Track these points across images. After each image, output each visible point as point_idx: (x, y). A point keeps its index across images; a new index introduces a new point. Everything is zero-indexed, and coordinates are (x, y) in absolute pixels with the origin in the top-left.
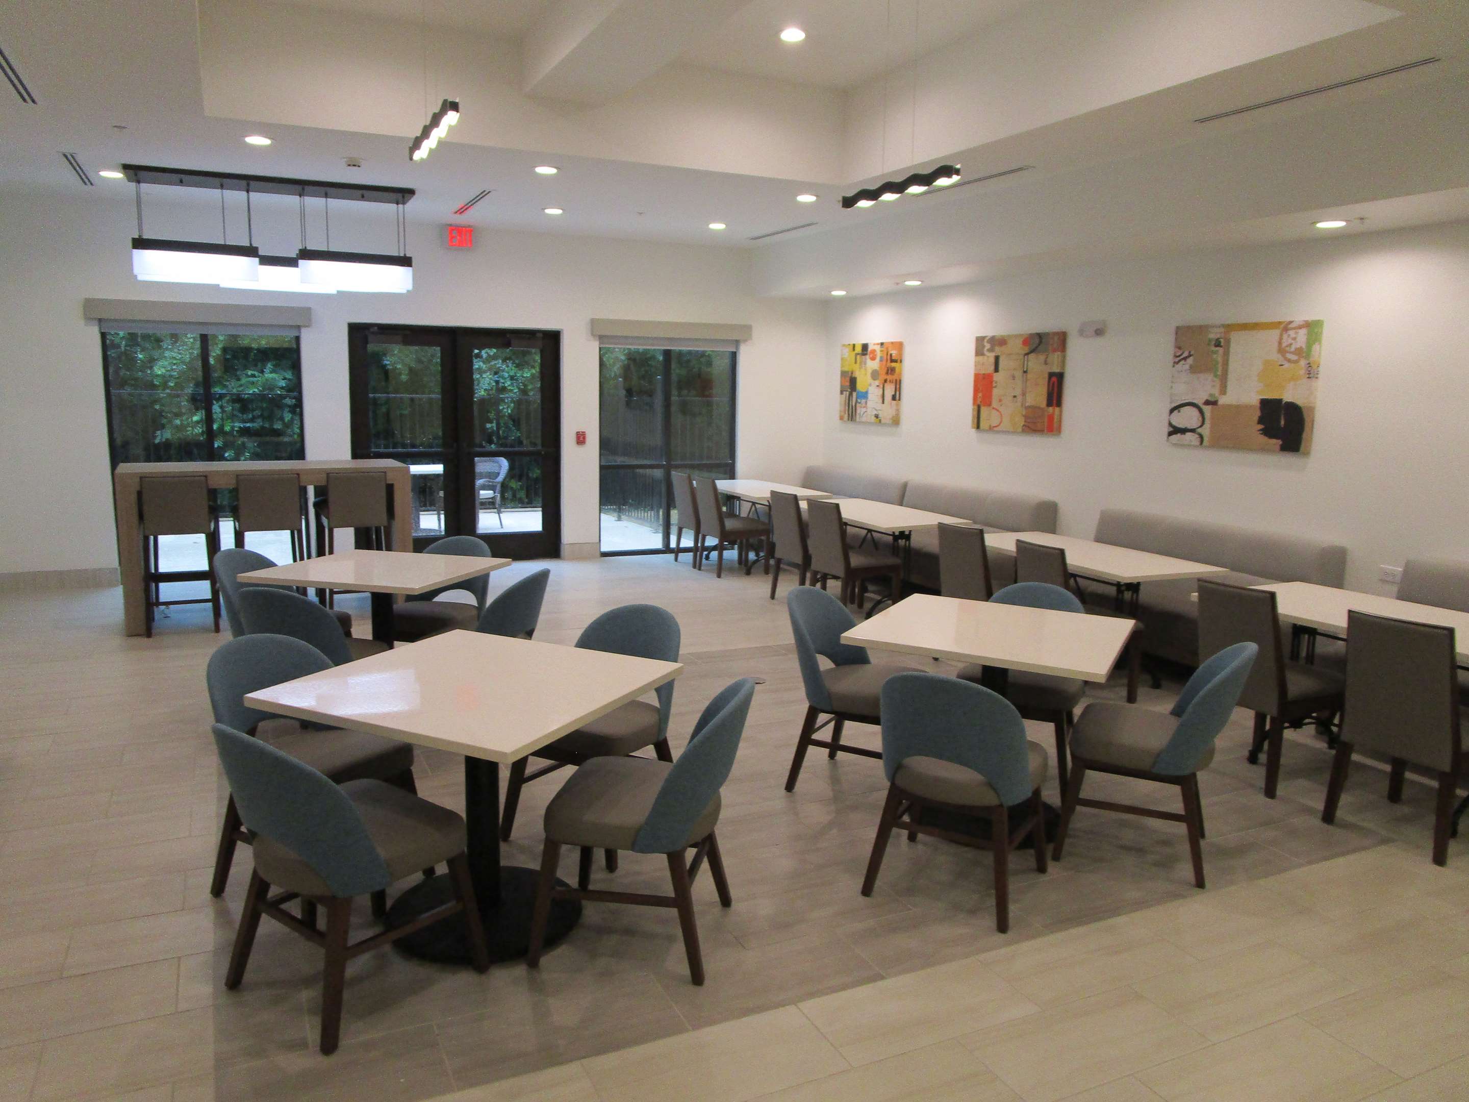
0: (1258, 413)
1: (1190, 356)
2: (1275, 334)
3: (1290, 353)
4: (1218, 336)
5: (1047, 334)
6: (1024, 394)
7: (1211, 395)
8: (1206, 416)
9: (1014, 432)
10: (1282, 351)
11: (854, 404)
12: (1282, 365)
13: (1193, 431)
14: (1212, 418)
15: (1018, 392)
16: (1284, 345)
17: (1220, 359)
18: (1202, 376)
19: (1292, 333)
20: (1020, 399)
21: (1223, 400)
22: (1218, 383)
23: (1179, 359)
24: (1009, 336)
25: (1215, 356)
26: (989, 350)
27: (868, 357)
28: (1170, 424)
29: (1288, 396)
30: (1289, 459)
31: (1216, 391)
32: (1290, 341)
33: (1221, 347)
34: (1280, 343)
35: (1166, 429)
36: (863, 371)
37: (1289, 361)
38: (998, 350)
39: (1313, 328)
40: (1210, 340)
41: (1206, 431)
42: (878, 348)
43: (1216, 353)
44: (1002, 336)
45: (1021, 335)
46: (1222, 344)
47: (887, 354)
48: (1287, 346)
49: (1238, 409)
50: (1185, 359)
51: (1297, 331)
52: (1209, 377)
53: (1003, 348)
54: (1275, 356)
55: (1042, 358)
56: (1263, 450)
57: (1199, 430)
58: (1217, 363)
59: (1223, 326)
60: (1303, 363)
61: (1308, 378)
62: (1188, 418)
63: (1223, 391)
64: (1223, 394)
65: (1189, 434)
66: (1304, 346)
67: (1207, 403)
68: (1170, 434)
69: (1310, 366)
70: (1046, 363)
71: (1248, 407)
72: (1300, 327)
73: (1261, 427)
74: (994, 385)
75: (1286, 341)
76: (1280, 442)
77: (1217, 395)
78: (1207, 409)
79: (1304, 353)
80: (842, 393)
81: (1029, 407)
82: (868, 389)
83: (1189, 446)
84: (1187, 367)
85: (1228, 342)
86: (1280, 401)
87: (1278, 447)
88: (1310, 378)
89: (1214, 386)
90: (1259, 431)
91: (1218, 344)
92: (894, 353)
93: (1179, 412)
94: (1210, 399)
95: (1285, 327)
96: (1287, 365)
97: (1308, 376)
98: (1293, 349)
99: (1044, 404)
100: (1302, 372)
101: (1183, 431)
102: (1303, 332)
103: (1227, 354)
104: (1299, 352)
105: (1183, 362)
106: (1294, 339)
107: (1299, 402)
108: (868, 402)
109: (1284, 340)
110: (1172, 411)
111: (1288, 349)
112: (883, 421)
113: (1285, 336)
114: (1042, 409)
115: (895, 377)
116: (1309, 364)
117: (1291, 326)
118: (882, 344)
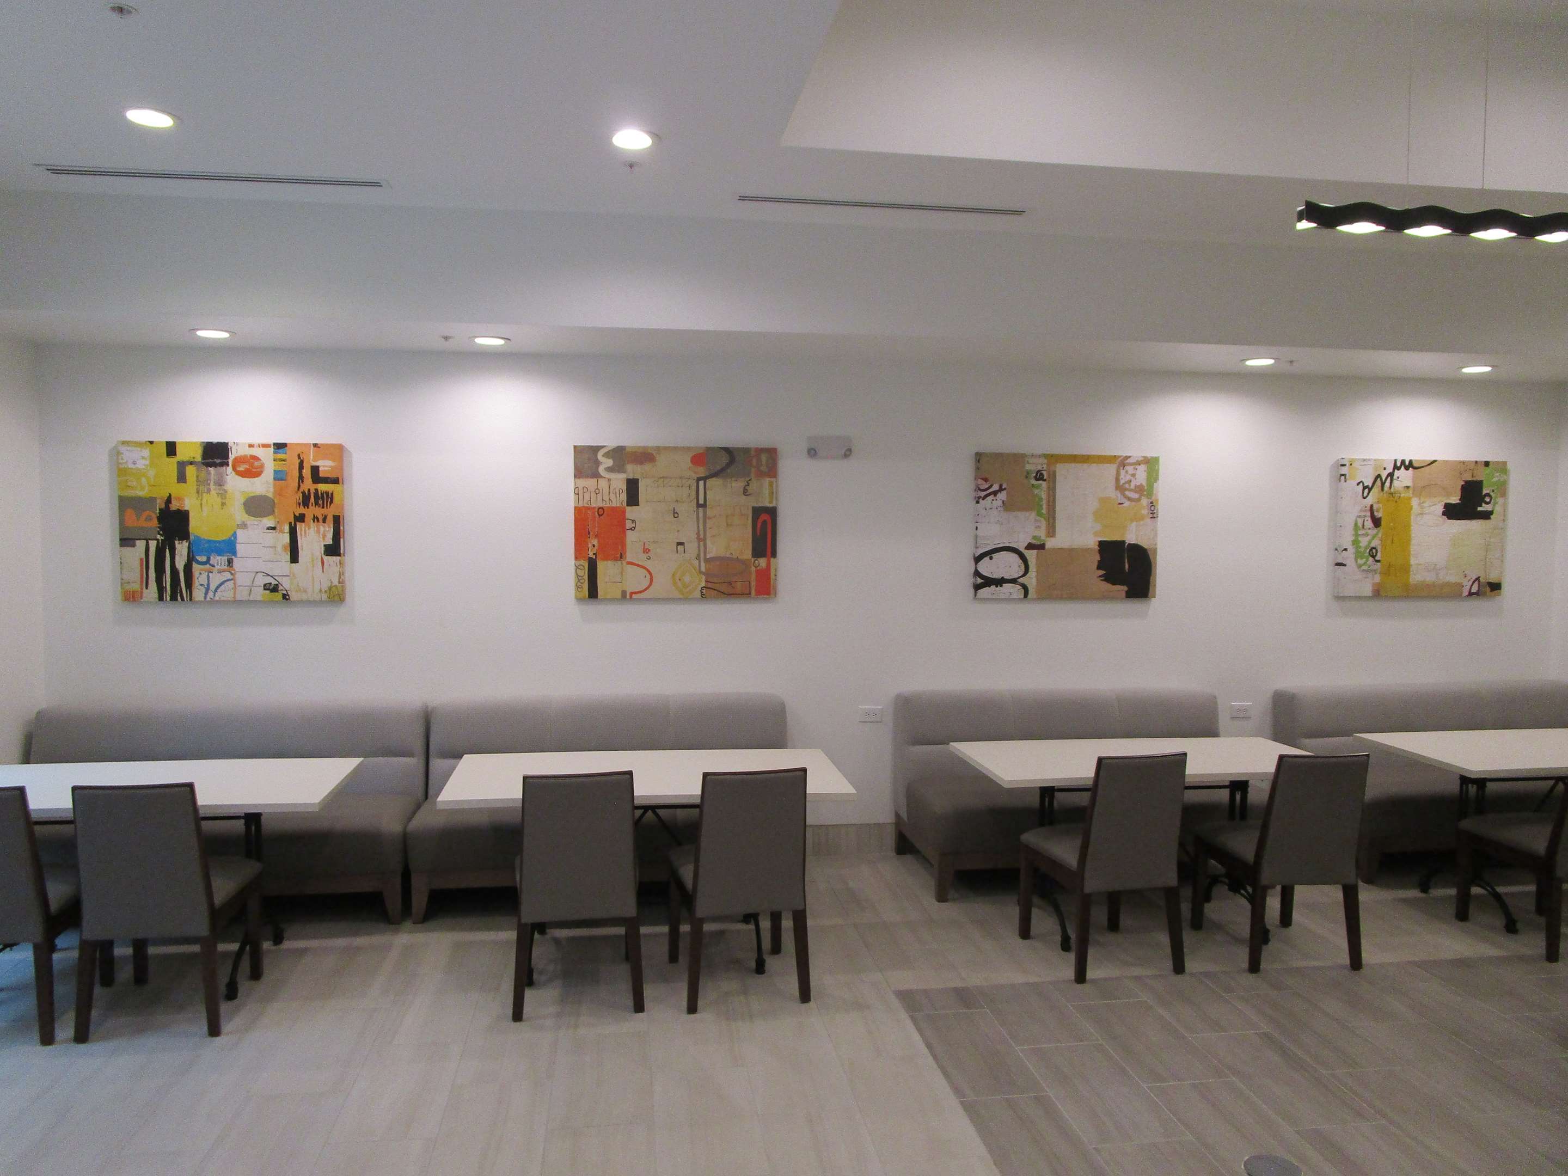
0: (1098, 558)
1: (1001, 489)
2: (1112, 469)
3: (1131, 490)
4: (1039, 468)
5: (746, 451)
6: (701, 539)
7: (1034, 537)
8: (1030, 563)
9: (685, 599)
10: (1120, 488)
11: (180, 564)
12: (1122, 504)
13: (1013, 581)
14: (1038, 566)
15: (688, 534)
16: (1122, 482)
17: (1044, 496)
18: (1021, 515)
19: (1130, 469)
20: (692, 548)
21: (1050, 544)
22: (1043, 524)
23: (985, 493)
24: (658, 449)
25: (1036, 492)
26: (609, 470)
27: (230, 469)
28: (977, 574)
29: (1131, 538)
30: (1135, 606)
31: (1042, 533)
32: (1128, 477)
33: (1045, 480)
34: (1117, 480)
35: (969, 581)
36: (213, 498)
37: (1129, 499)
38: (633, 470)
39: (1151, 463)
40: (1028, 473)
41: (1031, 580)
42: (267, 456)
43: (1039, 487)
44: (645, 448)
45: (689, 449)
46: (1045, 478)
47: (301, 467)
48: (1126, 483)
49: (1071, 554)
50: (995, 493)
51: (1137, 467)
52: (1033, 515)
53: (647, 467)
54: (1112, 493)
55: (738, 485)
56: (1104, 598)
57: (1021, 580)
58: (1041, 499)
59: (1046, 456)
60: (1145, 502)
61: (1151, 518)
62: (1005, 566)
63: (1051, 532)
64: (1051, 536)
65: (1007, 586)
66: (1144, 484)
67: (1030, 547)
68: (977, 587)
69: (1153, 505)
70: (745, 492)
71: (1085, 551)
72: (1139, 463)
73: (1102, 572)
74: (629, 524)
75: (1124, 478)
76: (1125, 588)
77: (1043, 537)
78: (1031, 555)
79: (1146, 491)
80: (126, 541)
81: (712, 559)
82: (235, 535)
83: (1009, 600)
84: (999, 503)
85: (1053, 476)
86: (1123, 542)
87: (1124, 594)
88: (1154, 518)
89: (1038, 527)
90: (1100, 576)
91: (1039, 476)
92: (325, 466)
93: (991, 558)
94: (1034, 542)
95: (1122, 462)
96: (1127, 503)
97: (1151, 516)
98: (1132, 486)
99: (747, 554)
100: (1145, 512)
101: (1000, 582)
102: (1142, 468)
103: (1052, 490)
104: (1139, 489)
105: (992, 497)
106: (1134, 475)
107: (1145, 544)
108: (235, 560)
109: (1122, 476)
110: (978, 559)
111: (1127, 486)
112: (294, 596)
113: (1122, 472)
114: (744, 562)
115: (330, 512)
116: (1151, 503)
117: (1129, 461)
118: (279, 447)
